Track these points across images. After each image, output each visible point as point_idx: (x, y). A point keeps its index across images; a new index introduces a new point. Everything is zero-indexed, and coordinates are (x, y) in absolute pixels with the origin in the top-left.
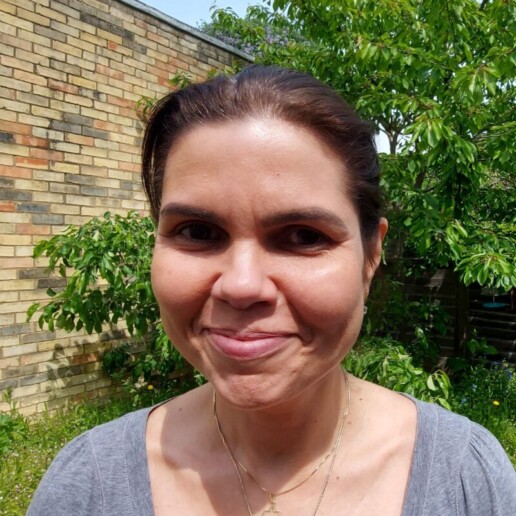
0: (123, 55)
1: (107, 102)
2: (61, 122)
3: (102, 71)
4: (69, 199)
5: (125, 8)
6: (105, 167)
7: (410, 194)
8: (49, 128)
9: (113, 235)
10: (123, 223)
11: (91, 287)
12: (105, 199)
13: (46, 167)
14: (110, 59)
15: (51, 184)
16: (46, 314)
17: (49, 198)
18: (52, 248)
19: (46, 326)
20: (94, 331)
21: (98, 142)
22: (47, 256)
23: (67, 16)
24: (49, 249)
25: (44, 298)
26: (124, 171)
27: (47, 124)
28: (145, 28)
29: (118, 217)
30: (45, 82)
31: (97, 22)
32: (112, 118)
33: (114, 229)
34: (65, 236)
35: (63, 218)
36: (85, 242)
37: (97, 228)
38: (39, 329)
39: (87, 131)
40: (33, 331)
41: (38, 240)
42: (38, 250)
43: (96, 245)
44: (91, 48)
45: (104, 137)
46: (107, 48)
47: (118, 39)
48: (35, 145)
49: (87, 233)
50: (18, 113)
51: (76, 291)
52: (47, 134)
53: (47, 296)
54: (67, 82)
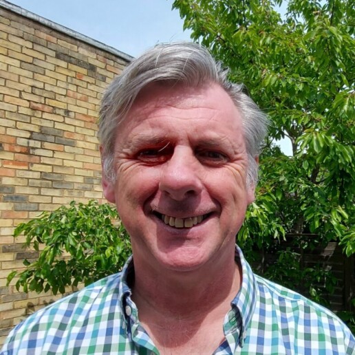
0: (88, 82)
1: (75, 118)
2: (39, 133)
3: (71, 96)
4: (43, 191)
5: (90, 48)
6: (73, 167)
7: (303, 186)
8: (29, 139)
9: (77, 219)
10: (86, 209)
11: (58, 258)
12: (71, 191)
13: (26, 168)
14: (77, 86)
15: (30, 180)
16: (21, 279)
17: (28, 191)
18: (29, 229)
19: (21, 288)
20: (58, 292)
21: (67, 148)
22: (25, 235)
23: (46, 55)
24: (26, 230)
25: (21, 267)
26: (88, 169)
27: (28, 135)
28: (105, 62)
29: (81, 205)
30: (27, 104)
31: (68, 59)
32: (78, 130)
33: (78, 215)
34: (39, 220)
35: (38, 206)
36: (55, 224)
37: (64, 213)
38: (15, 291)
39: (59, 140)
40: (10, 293)
41: (18, 223)
42: (18, 230)
43: (63, 227)
44: (64, 78)
45: (72, 144)
46: (75, 78)
47: (84, 71)
48: (19, 151)
49: (56, 217)
50: (7, 127)
51: (46, 261)
52: (28, 143)
53: (24, 266)
54: (45, 104)
